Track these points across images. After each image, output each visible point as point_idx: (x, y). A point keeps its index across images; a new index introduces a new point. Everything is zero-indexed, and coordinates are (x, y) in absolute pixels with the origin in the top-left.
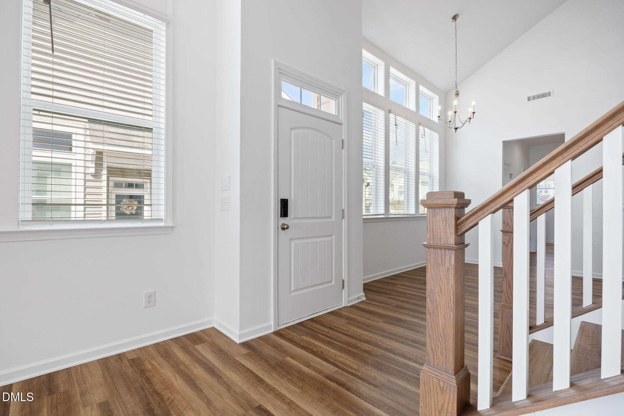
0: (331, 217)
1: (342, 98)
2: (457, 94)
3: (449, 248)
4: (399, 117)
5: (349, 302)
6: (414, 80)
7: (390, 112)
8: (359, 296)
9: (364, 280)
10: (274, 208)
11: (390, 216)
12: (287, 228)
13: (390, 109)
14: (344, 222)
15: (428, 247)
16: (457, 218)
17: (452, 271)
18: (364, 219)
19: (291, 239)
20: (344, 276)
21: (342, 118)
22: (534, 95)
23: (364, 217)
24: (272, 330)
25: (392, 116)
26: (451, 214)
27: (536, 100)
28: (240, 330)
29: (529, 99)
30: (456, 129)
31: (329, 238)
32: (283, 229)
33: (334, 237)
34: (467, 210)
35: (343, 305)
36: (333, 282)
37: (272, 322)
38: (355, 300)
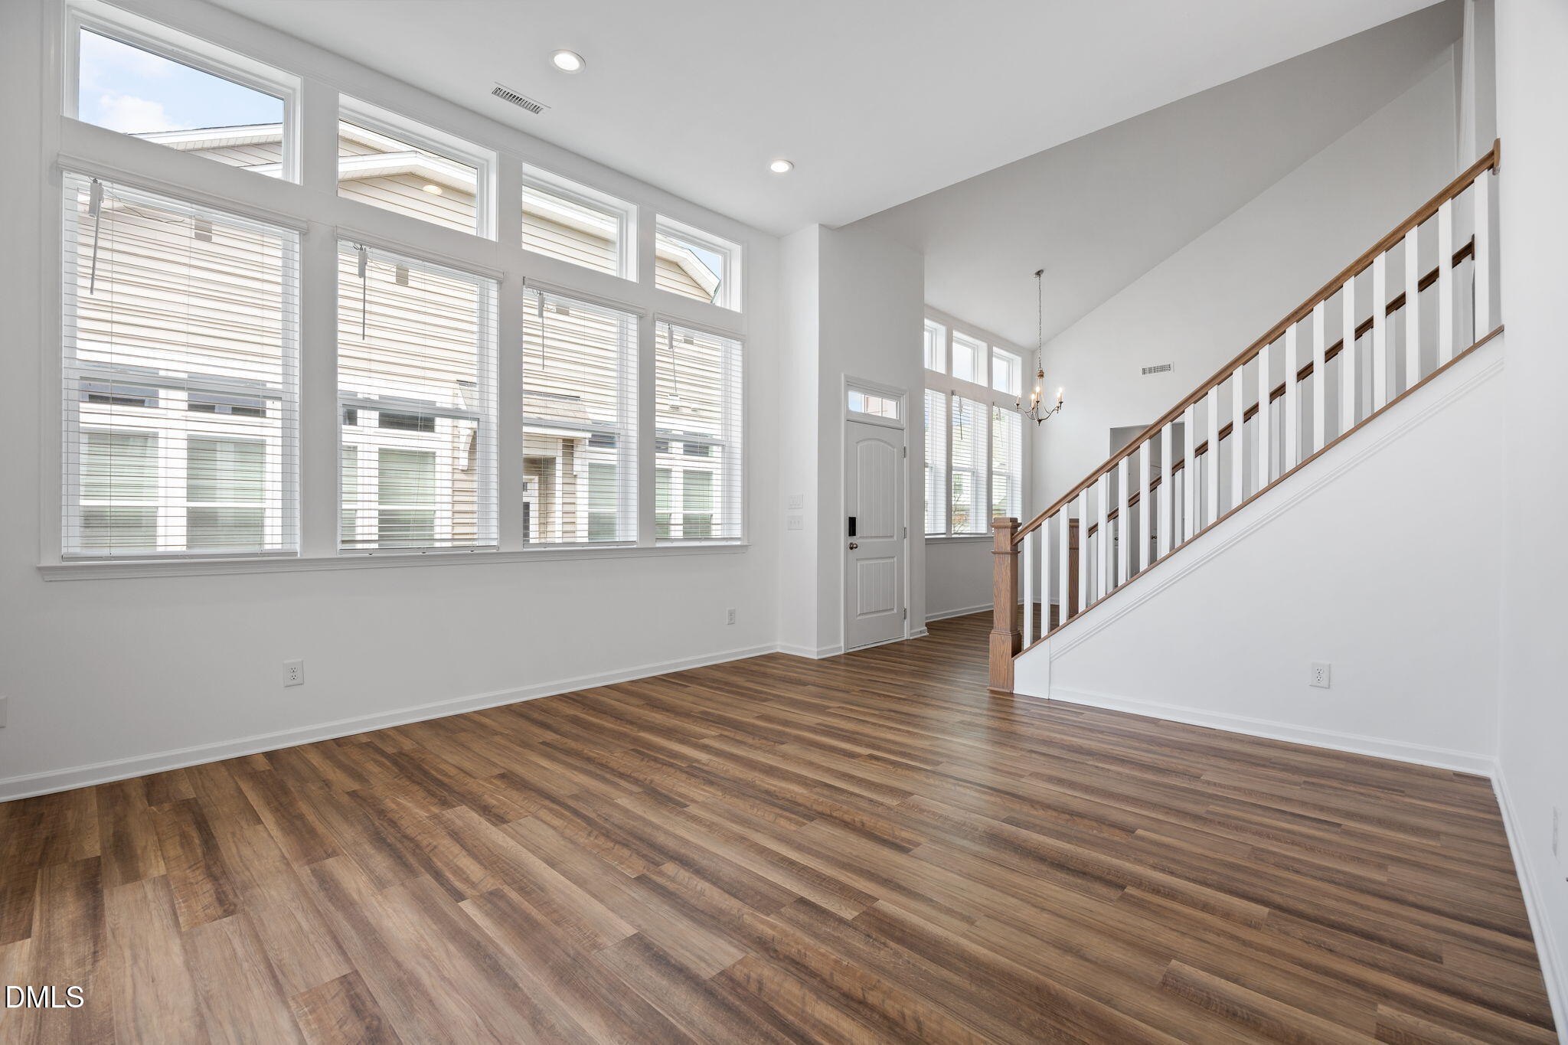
0: (892, 537)
1: (904, 400)
2: (1041, 375)
3: (1007, 553)
4: (964, 399)
5: (911, 635)
6: (985, 342)
7: (953, 393)
8: (921, 630)
9: (927, 618)
10: (843, 527)
11: (953, 536)
12: (856, 547)
13: (953, 389)
14: (906, 542)
15: (994, 553)
16: (1012, 534)
17: (1009, 568)
18: (926, 539)
19: (857, 560)
20: (906, 604)
21: (904, 423)
22: (1150, 366)
23: (926, 537)
24: (843, 652)
25: (955, 398)
26: (1008, 531)
27: (1153, 374)
28: (817, 647)
29: (1144, 371)
30: (1040, 421)
31: (891, 560)
32: (851, 548)
33: (895, 559)
34: (1019, 529)
35: (905, 638)
36: (895, 611)
37: (842, 644)
38: (917, 633)
